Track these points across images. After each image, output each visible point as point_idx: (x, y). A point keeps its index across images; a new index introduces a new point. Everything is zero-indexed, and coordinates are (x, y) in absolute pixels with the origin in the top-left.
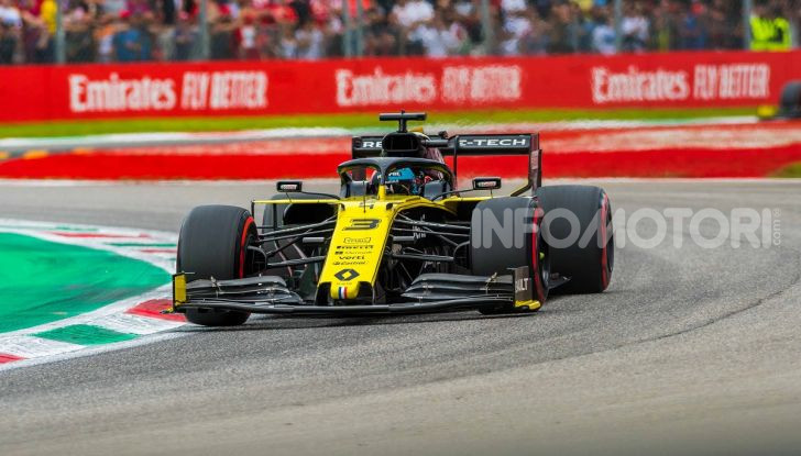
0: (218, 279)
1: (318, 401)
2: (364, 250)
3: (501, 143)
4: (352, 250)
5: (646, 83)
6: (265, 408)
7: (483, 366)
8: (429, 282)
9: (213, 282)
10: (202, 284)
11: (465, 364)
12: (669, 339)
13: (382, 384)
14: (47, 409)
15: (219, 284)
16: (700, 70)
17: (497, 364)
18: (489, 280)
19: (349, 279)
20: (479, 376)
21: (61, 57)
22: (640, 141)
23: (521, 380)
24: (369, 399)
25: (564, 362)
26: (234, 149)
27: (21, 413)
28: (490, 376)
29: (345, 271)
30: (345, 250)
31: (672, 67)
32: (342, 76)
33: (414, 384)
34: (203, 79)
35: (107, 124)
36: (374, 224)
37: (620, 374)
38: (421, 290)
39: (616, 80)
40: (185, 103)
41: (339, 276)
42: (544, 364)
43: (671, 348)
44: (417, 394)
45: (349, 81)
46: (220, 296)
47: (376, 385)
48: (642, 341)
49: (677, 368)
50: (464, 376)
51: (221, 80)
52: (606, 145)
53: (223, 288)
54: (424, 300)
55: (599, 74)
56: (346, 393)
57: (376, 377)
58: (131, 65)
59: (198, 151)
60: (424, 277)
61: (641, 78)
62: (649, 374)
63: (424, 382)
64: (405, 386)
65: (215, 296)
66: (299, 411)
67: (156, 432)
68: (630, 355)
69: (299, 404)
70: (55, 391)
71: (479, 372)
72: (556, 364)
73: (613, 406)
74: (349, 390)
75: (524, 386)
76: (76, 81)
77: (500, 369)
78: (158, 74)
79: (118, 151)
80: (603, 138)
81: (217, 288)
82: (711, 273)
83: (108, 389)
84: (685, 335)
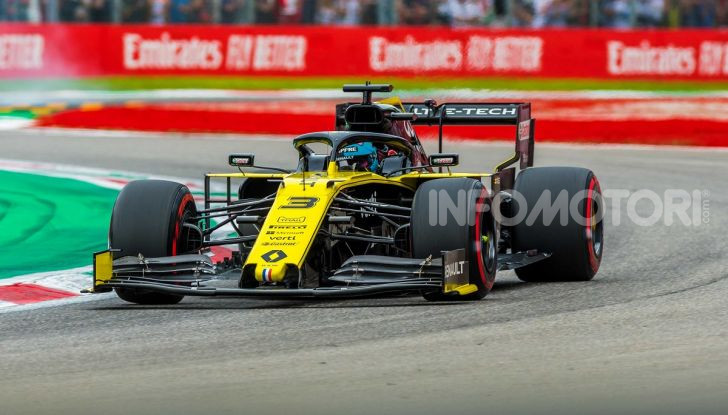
0: (146, 256)
1: (350, 343)
2: (297, 230)
3: (490, 112)
4: (285, 230)
5: (657, 57)
6: (301, 348)
7: (502, 315)
8: (361, 264)
9: (140, 259)
10: (130, 260)
11: (486, 313)
12: (676, 296)
13: (411, 329)
14: (100, 343)
15: (147, 262)
16: (706, 47)
17: (516, 314)
18: (423, 263)
19: (275, 261)
20: (498, 325)
21: (116, 17)
22: (650, 110)
23: (538, 329)
24: (397, 342)
25: (578, 314)
26: (274, 108)
27: (76, 345)
28: (509, 324)
29: (273, 252)
30: (277, 230)
31: (681, 43)
32: (376, 44)
33: (439, 330)
34: (247, 42)
35: (158, 80)
36: (310, 202)
37: (629, 327)
38: (350, 273)
39: (631, 53)
40: (230, 63)
41: (266, 257)
42: (560, 315)
43: (677, 305)
44: (441, 339)
45: (383, 47)
46: (147, 274)
47: (404, 331)
48: (649, 297)
49: (682, 322)
50: (485, 323)
51: (263, 43)
52: (619, 114)
53: (151, 266)
54: (352, 284)
55: (613, 48)
56: (377, 336)
57: (404, 322)
58: (183, 26)
59: (241, 108)
60: (355, 259)
61: (653, 52)
62: (656, 328)
63: (448, 328)
64: (431, 331)
65: (141, 274)
66: (333, 351)
67: (200, 367)
68: (639, 309)
69: (333, 345)
70: (108, 326)
71: (500, 321)
72: (570, 315)
73: (623, 355)
74: (380, 333)
75: (540, 334)
76: (130, 41)
77: (518, 319)
78: (206, 36)
79: (168, 106)
80: (616, 107)
81: (144, 266)
82: (715, 236)
83: (157, 326)
84: (690, 292)
